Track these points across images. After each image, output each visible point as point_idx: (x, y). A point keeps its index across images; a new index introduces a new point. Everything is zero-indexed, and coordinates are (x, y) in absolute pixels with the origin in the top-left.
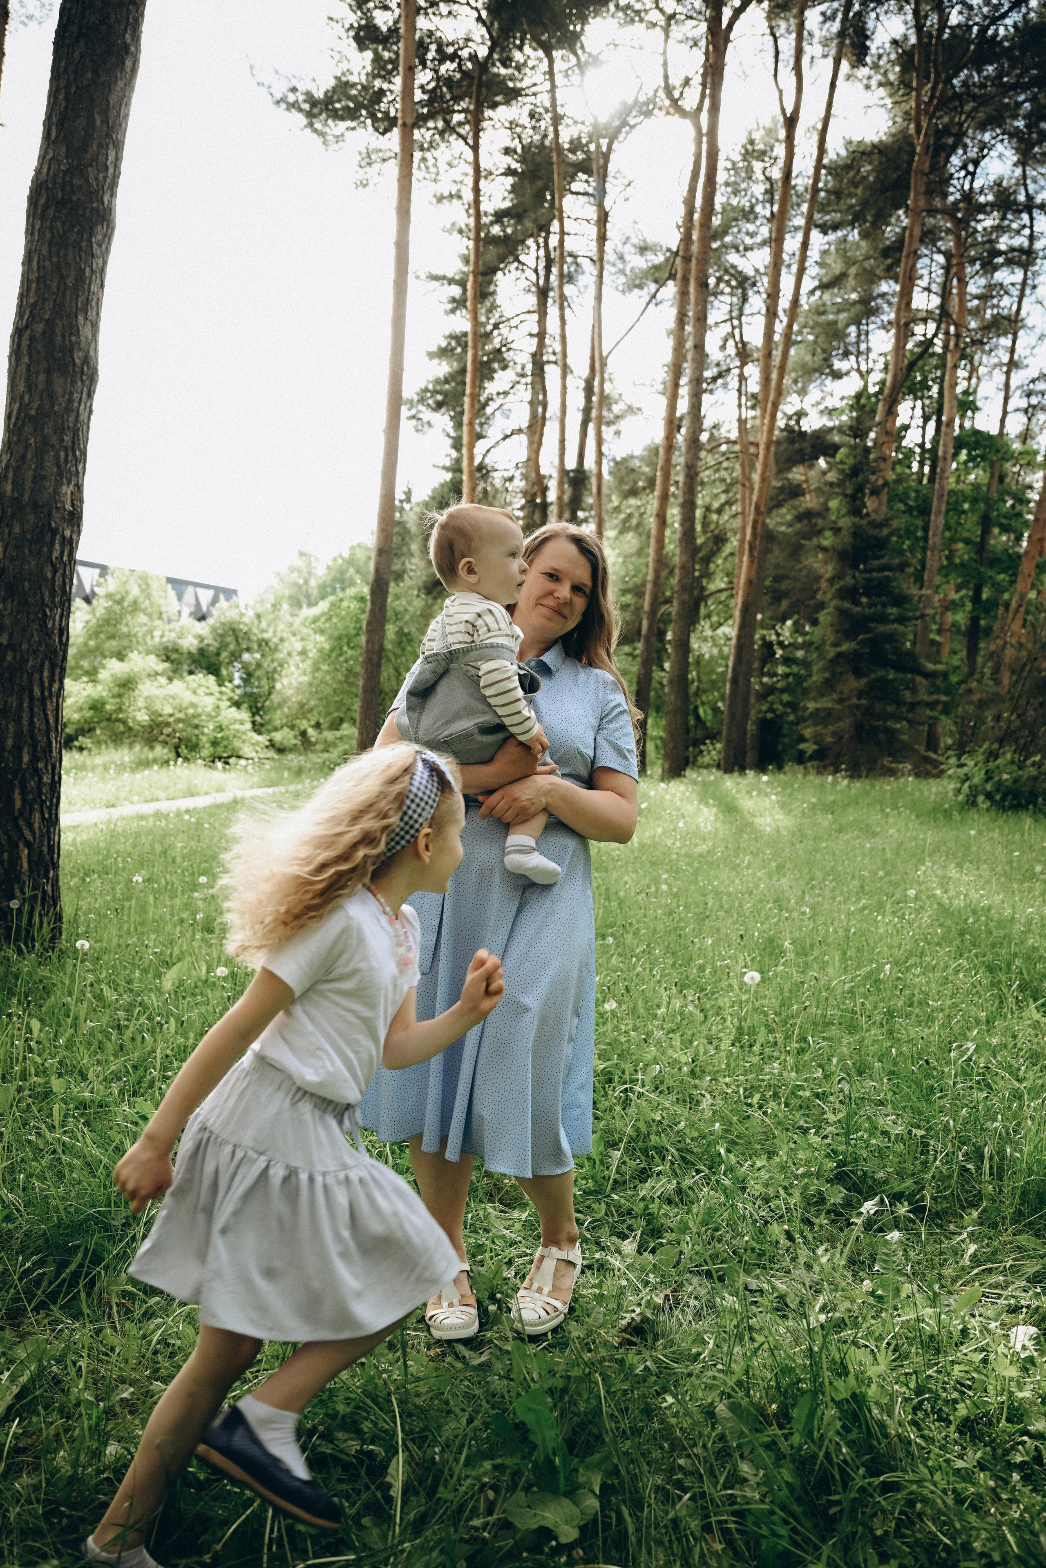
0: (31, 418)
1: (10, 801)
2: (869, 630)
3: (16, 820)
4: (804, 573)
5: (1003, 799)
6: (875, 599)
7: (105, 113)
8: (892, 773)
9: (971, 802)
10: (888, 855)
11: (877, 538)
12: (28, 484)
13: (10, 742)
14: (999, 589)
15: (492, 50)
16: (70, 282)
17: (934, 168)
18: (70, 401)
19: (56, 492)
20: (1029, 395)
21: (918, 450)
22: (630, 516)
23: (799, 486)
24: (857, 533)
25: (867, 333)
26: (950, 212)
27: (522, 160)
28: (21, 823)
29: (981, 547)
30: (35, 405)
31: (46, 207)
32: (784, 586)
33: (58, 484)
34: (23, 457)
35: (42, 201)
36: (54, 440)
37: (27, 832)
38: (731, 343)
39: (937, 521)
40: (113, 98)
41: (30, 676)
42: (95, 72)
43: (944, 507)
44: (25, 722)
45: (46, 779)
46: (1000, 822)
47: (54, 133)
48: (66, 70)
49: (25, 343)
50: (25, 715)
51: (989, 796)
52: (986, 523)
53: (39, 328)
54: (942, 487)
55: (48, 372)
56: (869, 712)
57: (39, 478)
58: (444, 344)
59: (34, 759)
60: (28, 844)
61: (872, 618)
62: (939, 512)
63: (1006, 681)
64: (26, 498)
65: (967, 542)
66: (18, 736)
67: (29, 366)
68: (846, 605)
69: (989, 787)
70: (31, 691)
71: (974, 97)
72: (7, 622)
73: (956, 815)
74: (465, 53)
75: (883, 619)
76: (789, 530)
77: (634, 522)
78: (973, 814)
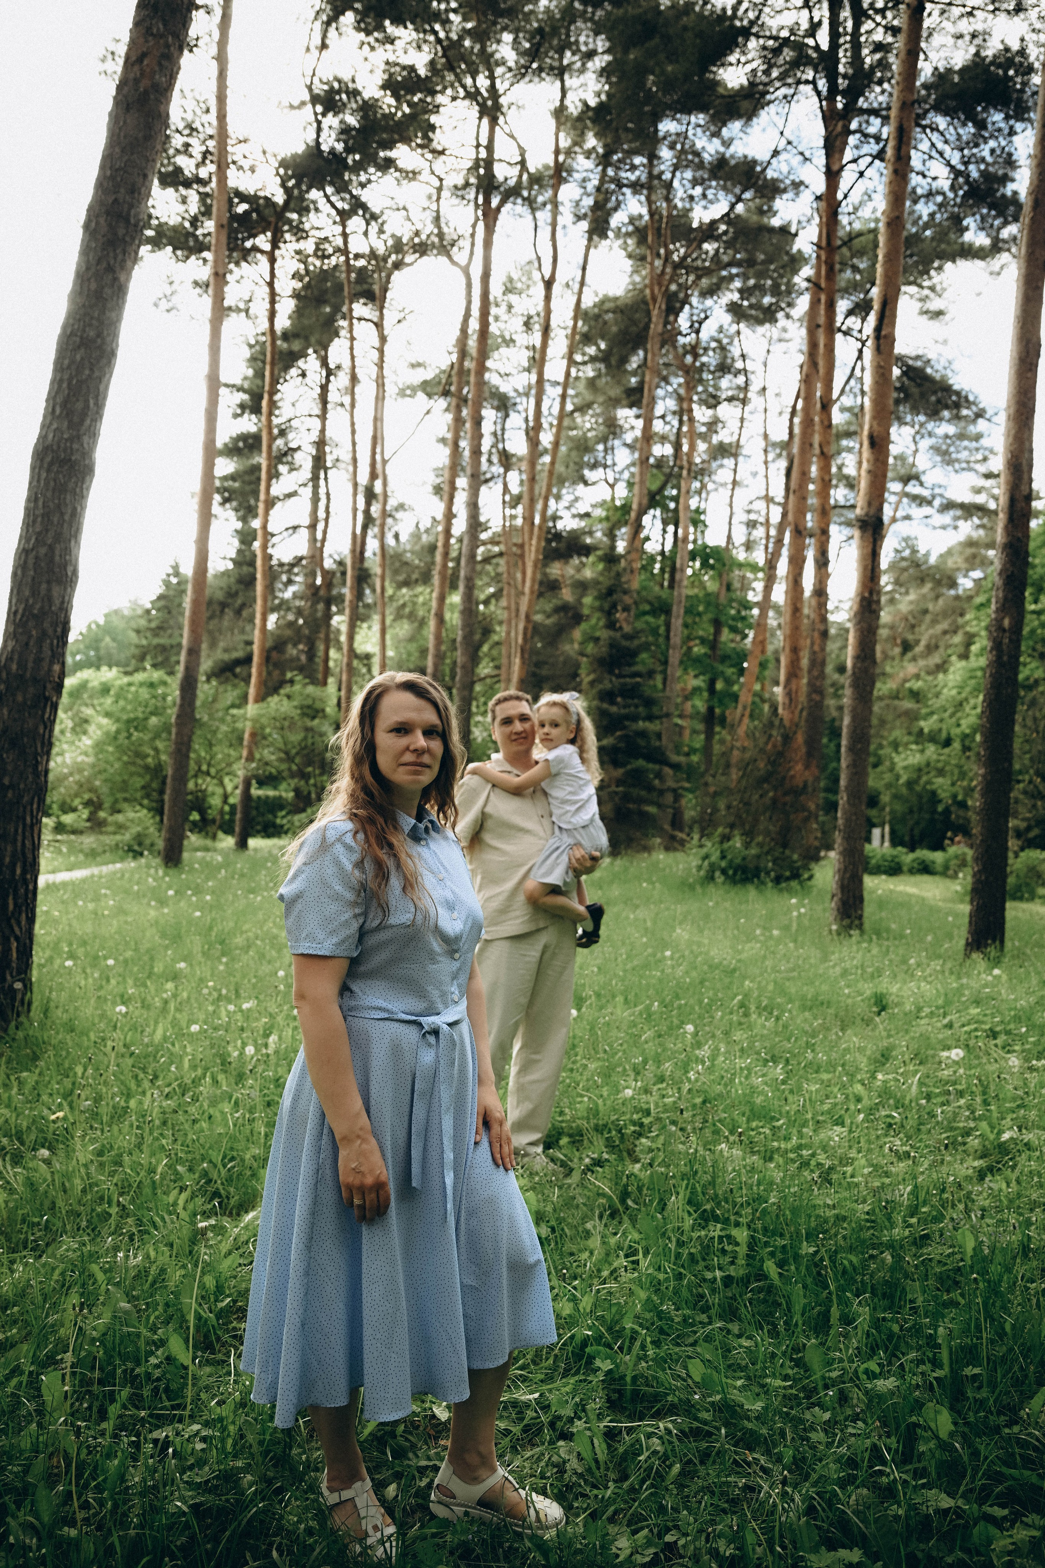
0: (35, 617)
1: (6, 905)
2: (625, 728)
3: (9, 920)
4: (561, 659)
5: (735, 874)
6: (630, 701)
7: (97, 397)
8: (647, 849)
9: (710, 878)
10: (649, 924)
11: (628, 649)
12: (30, 665)
13: (7, 860)
14: (729, 682)
16: (67, 517)
18: (63, 602)
19: (50, 670)
20: (749, 512)
21: (659, 558)
22: (404, 605)
23: (556, 581)
24: (613, 644)
25: (613, 449)
28: (13, 921)
29: (713, 644)
30: (38, 606)
31: (51, 464)
32: (544, 672)
33: (51, 663)
34: (27, 644)
35: (48, 459)
36: (50, 632)
37: (17, 930)
39: (677, 623)
40: (102, 387)
41: (25, 808)
42: (91, 370)
43: (682, 611)
44: (19, 844)
45: (31, 887)
46: (732, 893)
47: (58, 411)
48: (69, 367)
49: (31, 561)
50: (20, 838)
51: (724, 872)
52: (717, 624)
53: (43, 551)
54: (680, 595)
55: (49, 582)
56: (626, 797)
57: (38, 660)
59: (24, 872)
60: (17, 939)
61: (627, 717)
62: (678, 616)
63: (734, 777)
64: (28, 675)
65: (703, 641)
66: (14, 855)
67: (33, 579)
68: (605, 706)
69: (723, 864)
70: (24, 819)
72: (9, 767)
73: (699, 889)
75: (635, 718)
76: (548, 622)
77: (407, 610)
78: (711, 888)
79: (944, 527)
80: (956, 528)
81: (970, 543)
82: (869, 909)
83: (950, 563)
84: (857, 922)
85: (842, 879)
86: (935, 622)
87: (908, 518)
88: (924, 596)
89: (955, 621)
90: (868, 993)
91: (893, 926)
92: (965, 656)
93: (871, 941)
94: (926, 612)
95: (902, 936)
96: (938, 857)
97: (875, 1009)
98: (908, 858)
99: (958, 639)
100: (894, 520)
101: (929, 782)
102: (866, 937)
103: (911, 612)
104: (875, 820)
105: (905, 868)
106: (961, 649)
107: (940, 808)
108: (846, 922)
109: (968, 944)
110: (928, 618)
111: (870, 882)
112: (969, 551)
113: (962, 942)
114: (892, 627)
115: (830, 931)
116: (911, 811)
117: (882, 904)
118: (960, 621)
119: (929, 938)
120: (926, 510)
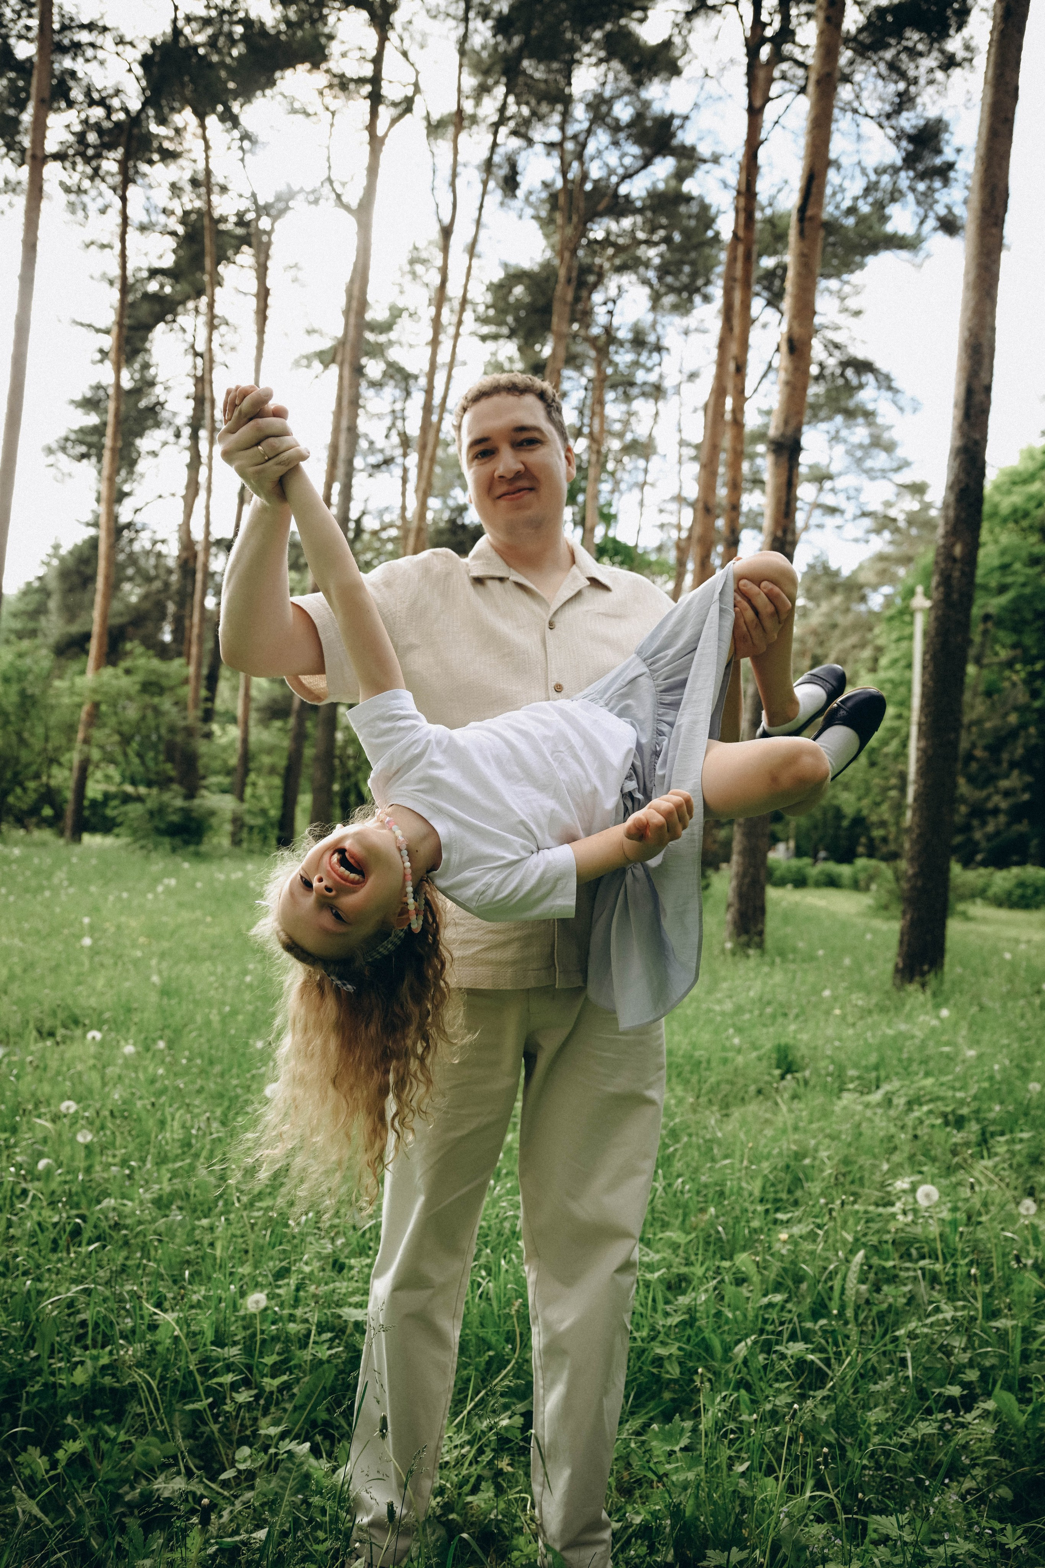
15: (144, 104)
17: (577, 299)
26: (593, 341)
27: (183, 221)
38: (394, 433)
58: (89, 394)
71: (614, 245)
74: (116, 103)
79: (856, 540)
80: (867, 542)
81: (882, 558)
82: (772, 924)
83: (863, 578)
84: (756, 939)
85: (740, 886)
86: (844, 635)
87: (820, 526)
88: (835, 609)
89: (863, 637)
90: (769, 1046)
91: (801, 945)
92: (873, 670)
93: (773, 964)
94: (834, 626)
95: (811, 958)
96: (845, 870)
97: (777, 1072)
98: (815, 870)
99: (867, 653)
100: (806, 528)
101: (835, 797)
102: (767, 959)
103: (821, 625)
104: (781, 835)
105: (811, 881)
106: (869, 664)
107: (845, 823)
108: (744, 938)
109: (897, 970)
110: (837, 633)
111: (772, 893)
112: (880, 566)
113: (890, 967)
114: (802, 641)
115: (723, 951)
116: (815, 827)
117: (787, 918)
118: (869, 636)
119: (847, 961)
120: (837, 520)
